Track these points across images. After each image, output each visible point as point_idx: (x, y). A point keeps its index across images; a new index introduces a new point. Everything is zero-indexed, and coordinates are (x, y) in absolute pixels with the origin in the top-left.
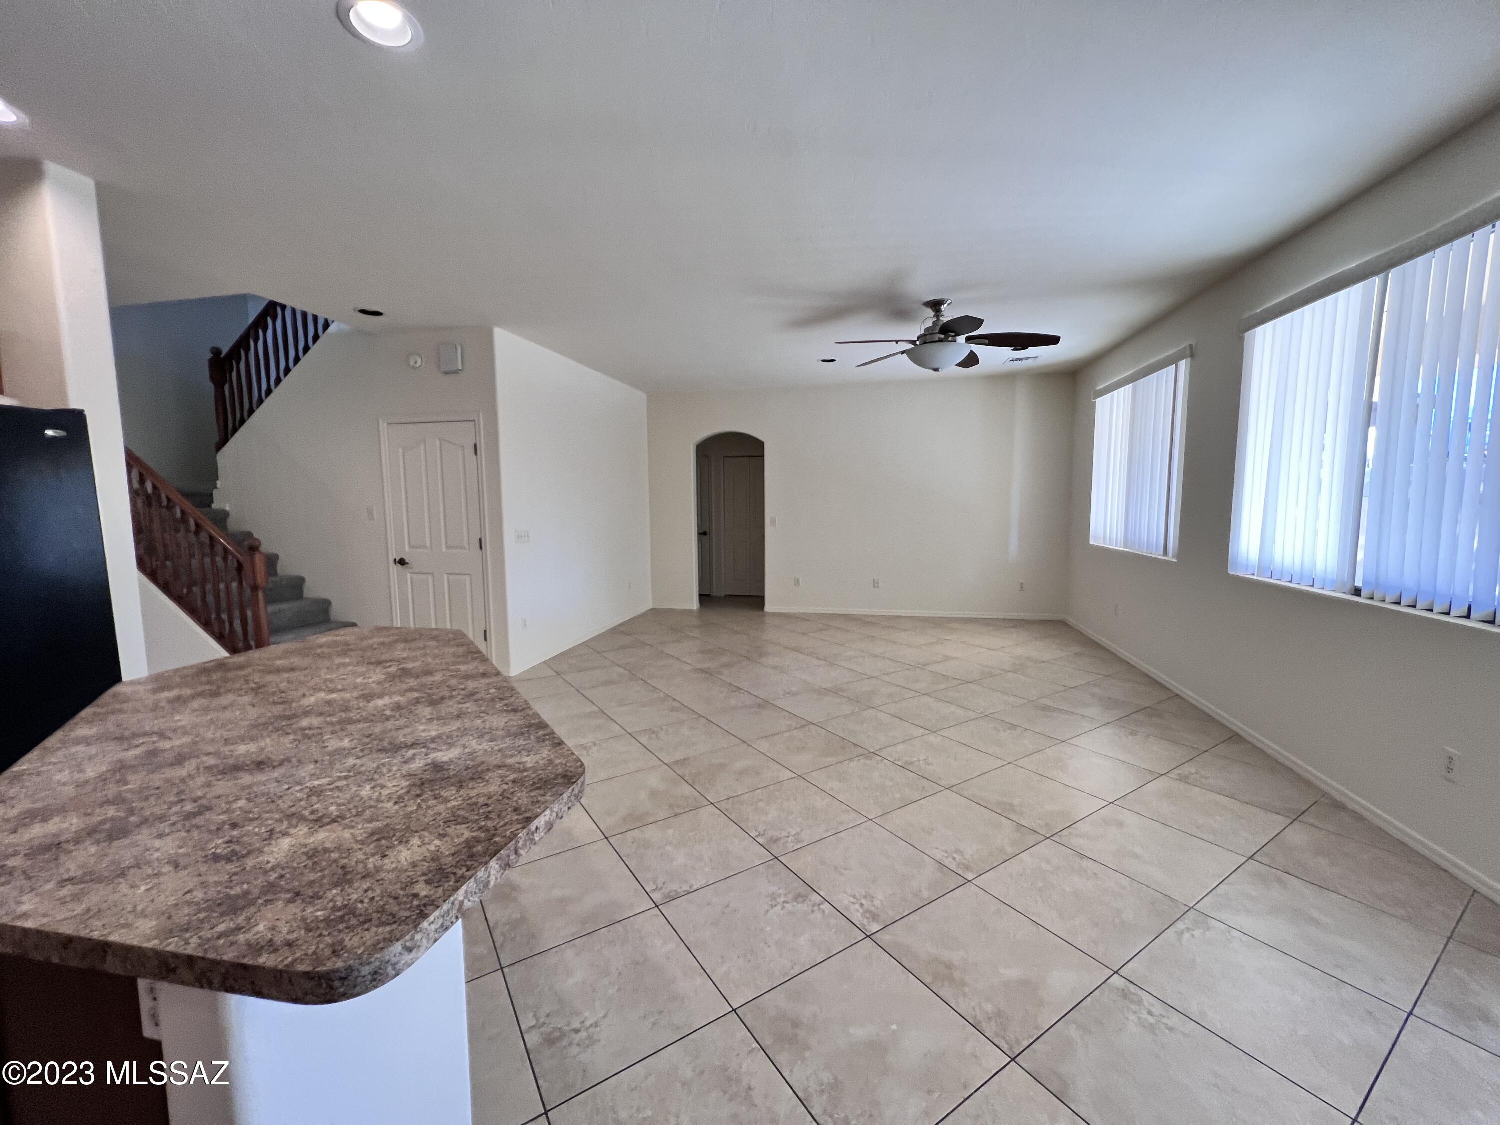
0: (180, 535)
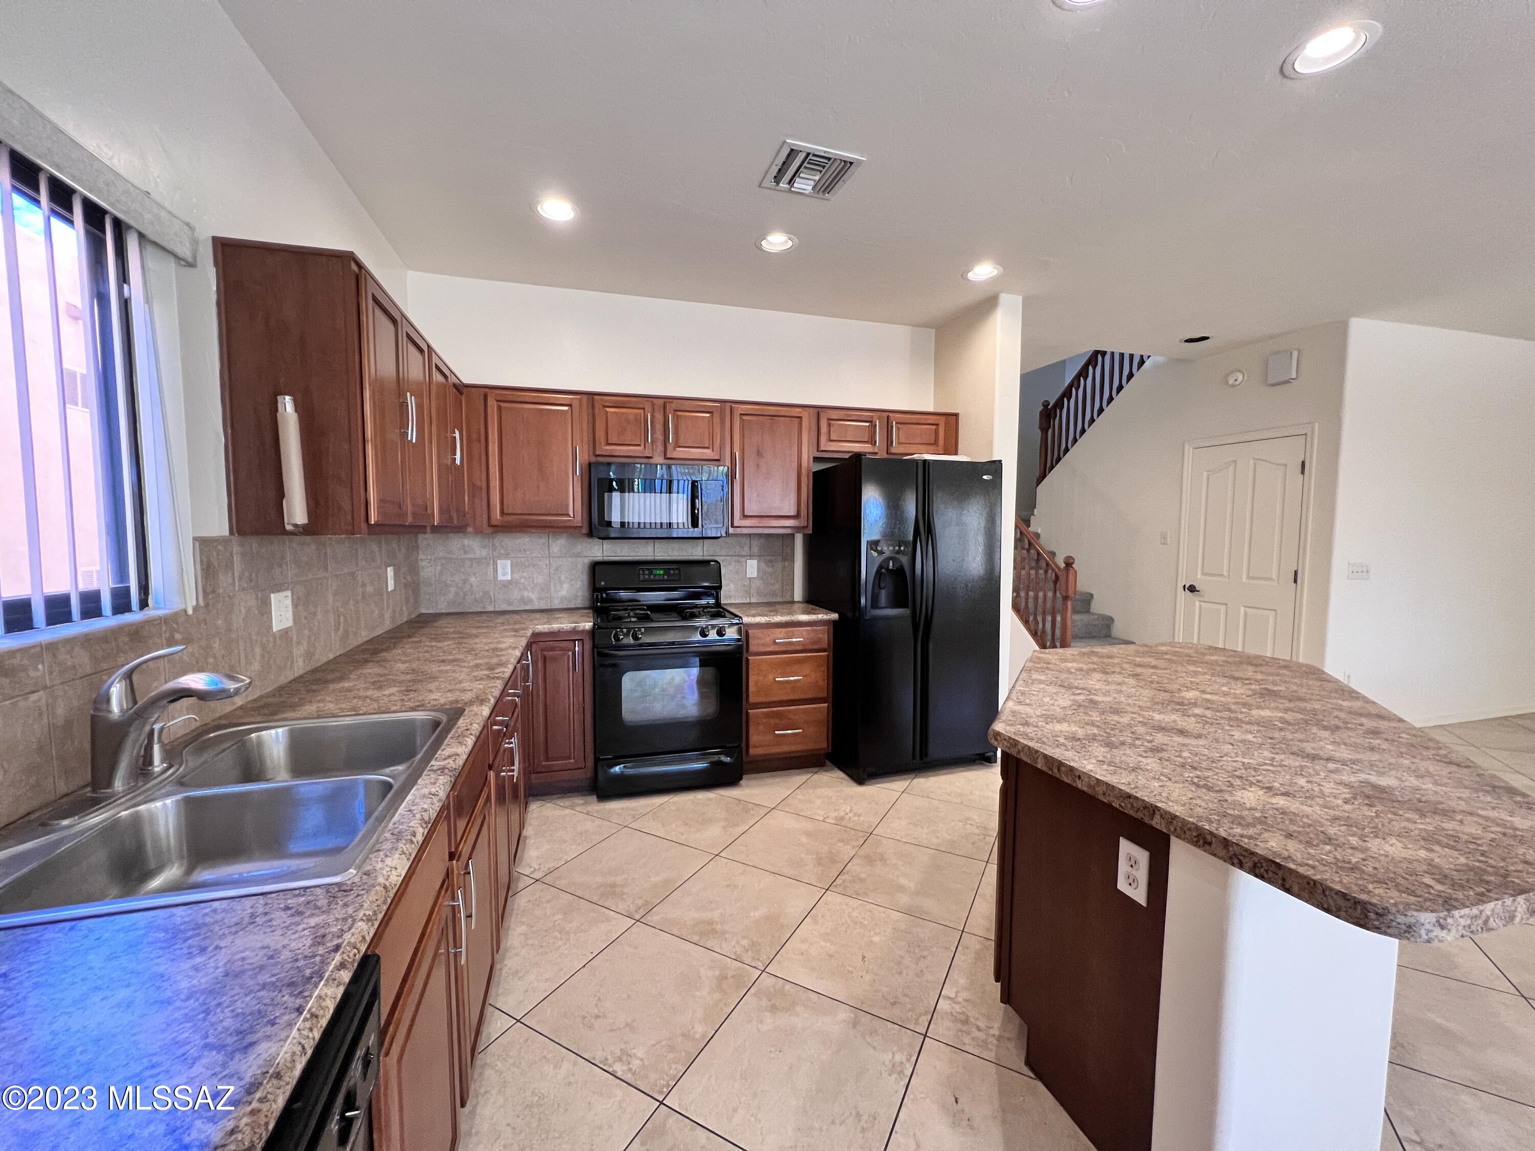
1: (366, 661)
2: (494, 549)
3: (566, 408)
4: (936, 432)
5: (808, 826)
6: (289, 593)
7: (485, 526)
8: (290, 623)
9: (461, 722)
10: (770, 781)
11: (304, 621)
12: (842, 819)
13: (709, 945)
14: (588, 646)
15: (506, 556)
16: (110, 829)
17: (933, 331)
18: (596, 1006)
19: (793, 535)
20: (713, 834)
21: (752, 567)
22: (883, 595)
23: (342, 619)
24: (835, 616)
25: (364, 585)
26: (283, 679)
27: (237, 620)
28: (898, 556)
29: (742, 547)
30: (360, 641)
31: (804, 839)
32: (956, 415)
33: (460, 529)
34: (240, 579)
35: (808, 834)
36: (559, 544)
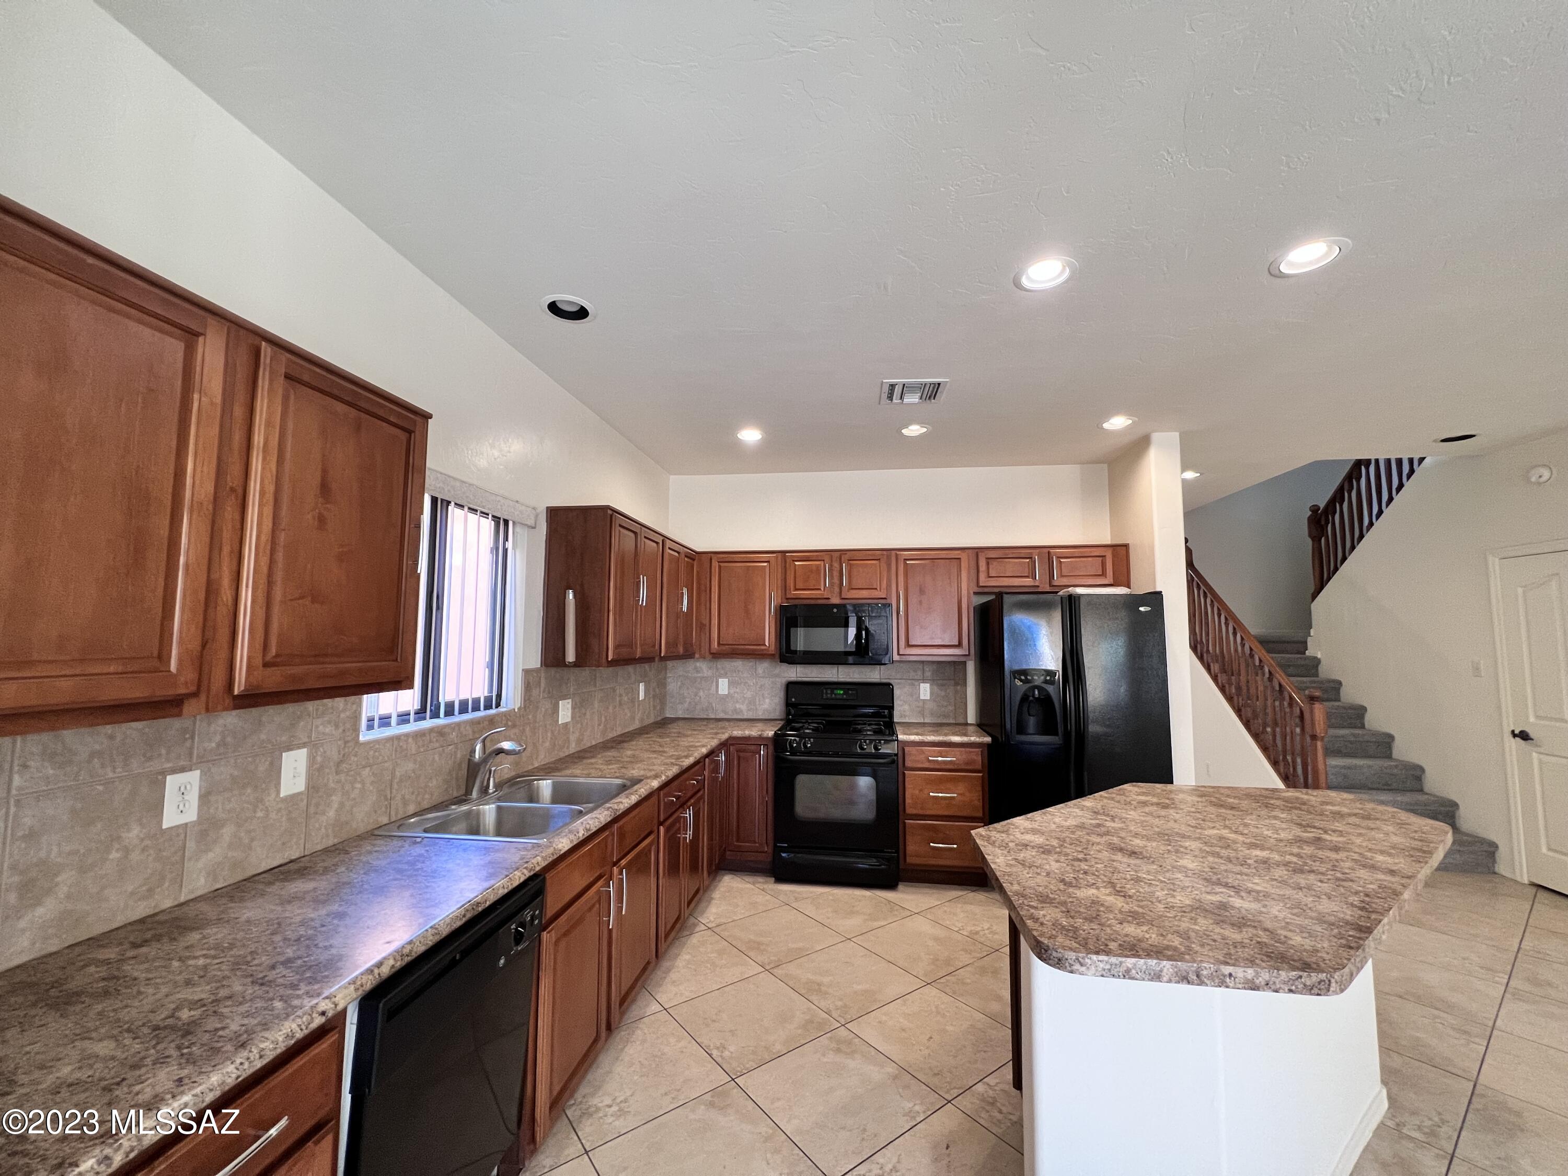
0: (1259, 678)
1: (612, 748)
2: (717, 669)
3: (765, 564)
4: (1103, 565)
5: (941, 933)
6: (570, 701)
7: (707, 654)
8: (569, 719)
9: (636, 787)
10: (927, 890)
11: (578, 719)
12: (977, 933)
13: (810, 998)
14: (771, 748)
15: (724, 676)
16: (468, 814)
17: (1106, 466)
18: (716, 1014)
19: (965, 662)
20: (852, 924)
21: (925, 690)
22: (1032, 722)
23: (603, 719)
24: (988, 739)
25: (621, 695)
26: (562, 755)
27: (540, 716)
28: (1044, 686)
29: (915, 671)
30: (615, 734)
31: (930, 943)
32: (1126, 546)
33: (688, 655)
34: (544, 692)
35: (937, 939)
36: (763, 667)
